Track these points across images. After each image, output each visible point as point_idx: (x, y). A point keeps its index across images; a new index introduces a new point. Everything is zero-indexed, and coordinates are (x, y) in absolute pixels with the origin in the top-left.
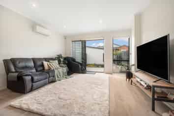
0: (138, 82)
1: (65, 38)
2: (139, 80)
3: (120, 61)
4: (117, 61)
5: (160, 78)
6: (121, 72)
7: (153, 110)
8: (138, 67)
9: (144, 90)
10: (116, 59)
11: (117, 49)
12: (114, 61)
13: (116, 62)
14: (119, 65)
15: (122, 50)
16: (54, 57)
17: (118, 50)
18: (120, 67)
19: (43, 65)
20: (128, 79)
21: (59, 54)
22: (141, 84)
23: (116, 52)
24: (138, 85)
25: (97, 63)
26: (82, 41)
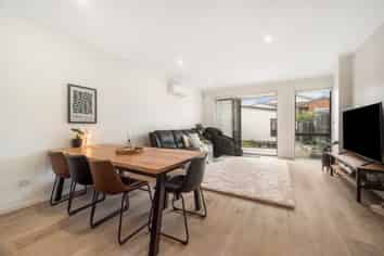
0: (342, 170)
1: (204, 94)
2: (343, 166)
3: (310, 135)
4: (302, 135)
5: (372, 160)
6: (313, 157)
7: (359, 200)
8: (345, 147)
9: (349, 179)
10: (301, 132)
11: (303, 108)
12: (297, 134)
13: (301, 137)
14: (308, 144)
15: (317, 110)
16: (190, 128)
17: (307, 109)
18: (309, 148)
19: (182, 141)
20: (325, 168)
21: (197, 123)
22: (346, 172)
23: (300, 113)
24: (342, 173)
25: (256, 139)
26: (233, 100)
